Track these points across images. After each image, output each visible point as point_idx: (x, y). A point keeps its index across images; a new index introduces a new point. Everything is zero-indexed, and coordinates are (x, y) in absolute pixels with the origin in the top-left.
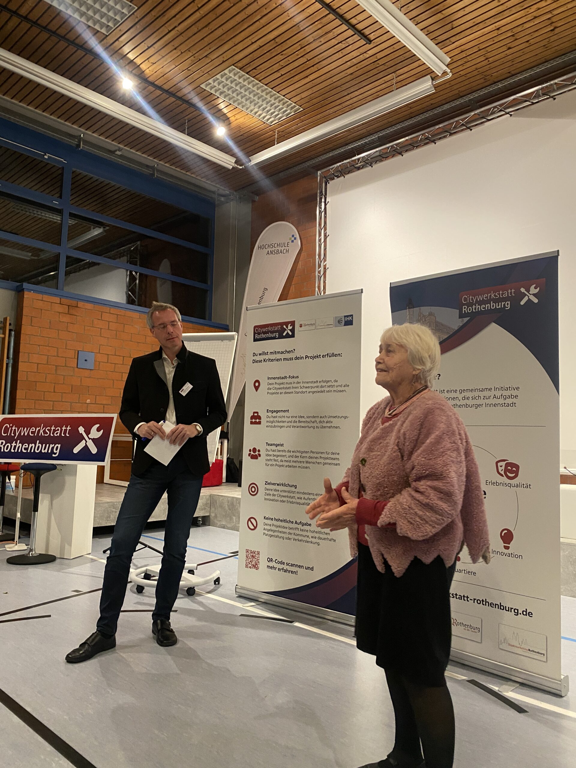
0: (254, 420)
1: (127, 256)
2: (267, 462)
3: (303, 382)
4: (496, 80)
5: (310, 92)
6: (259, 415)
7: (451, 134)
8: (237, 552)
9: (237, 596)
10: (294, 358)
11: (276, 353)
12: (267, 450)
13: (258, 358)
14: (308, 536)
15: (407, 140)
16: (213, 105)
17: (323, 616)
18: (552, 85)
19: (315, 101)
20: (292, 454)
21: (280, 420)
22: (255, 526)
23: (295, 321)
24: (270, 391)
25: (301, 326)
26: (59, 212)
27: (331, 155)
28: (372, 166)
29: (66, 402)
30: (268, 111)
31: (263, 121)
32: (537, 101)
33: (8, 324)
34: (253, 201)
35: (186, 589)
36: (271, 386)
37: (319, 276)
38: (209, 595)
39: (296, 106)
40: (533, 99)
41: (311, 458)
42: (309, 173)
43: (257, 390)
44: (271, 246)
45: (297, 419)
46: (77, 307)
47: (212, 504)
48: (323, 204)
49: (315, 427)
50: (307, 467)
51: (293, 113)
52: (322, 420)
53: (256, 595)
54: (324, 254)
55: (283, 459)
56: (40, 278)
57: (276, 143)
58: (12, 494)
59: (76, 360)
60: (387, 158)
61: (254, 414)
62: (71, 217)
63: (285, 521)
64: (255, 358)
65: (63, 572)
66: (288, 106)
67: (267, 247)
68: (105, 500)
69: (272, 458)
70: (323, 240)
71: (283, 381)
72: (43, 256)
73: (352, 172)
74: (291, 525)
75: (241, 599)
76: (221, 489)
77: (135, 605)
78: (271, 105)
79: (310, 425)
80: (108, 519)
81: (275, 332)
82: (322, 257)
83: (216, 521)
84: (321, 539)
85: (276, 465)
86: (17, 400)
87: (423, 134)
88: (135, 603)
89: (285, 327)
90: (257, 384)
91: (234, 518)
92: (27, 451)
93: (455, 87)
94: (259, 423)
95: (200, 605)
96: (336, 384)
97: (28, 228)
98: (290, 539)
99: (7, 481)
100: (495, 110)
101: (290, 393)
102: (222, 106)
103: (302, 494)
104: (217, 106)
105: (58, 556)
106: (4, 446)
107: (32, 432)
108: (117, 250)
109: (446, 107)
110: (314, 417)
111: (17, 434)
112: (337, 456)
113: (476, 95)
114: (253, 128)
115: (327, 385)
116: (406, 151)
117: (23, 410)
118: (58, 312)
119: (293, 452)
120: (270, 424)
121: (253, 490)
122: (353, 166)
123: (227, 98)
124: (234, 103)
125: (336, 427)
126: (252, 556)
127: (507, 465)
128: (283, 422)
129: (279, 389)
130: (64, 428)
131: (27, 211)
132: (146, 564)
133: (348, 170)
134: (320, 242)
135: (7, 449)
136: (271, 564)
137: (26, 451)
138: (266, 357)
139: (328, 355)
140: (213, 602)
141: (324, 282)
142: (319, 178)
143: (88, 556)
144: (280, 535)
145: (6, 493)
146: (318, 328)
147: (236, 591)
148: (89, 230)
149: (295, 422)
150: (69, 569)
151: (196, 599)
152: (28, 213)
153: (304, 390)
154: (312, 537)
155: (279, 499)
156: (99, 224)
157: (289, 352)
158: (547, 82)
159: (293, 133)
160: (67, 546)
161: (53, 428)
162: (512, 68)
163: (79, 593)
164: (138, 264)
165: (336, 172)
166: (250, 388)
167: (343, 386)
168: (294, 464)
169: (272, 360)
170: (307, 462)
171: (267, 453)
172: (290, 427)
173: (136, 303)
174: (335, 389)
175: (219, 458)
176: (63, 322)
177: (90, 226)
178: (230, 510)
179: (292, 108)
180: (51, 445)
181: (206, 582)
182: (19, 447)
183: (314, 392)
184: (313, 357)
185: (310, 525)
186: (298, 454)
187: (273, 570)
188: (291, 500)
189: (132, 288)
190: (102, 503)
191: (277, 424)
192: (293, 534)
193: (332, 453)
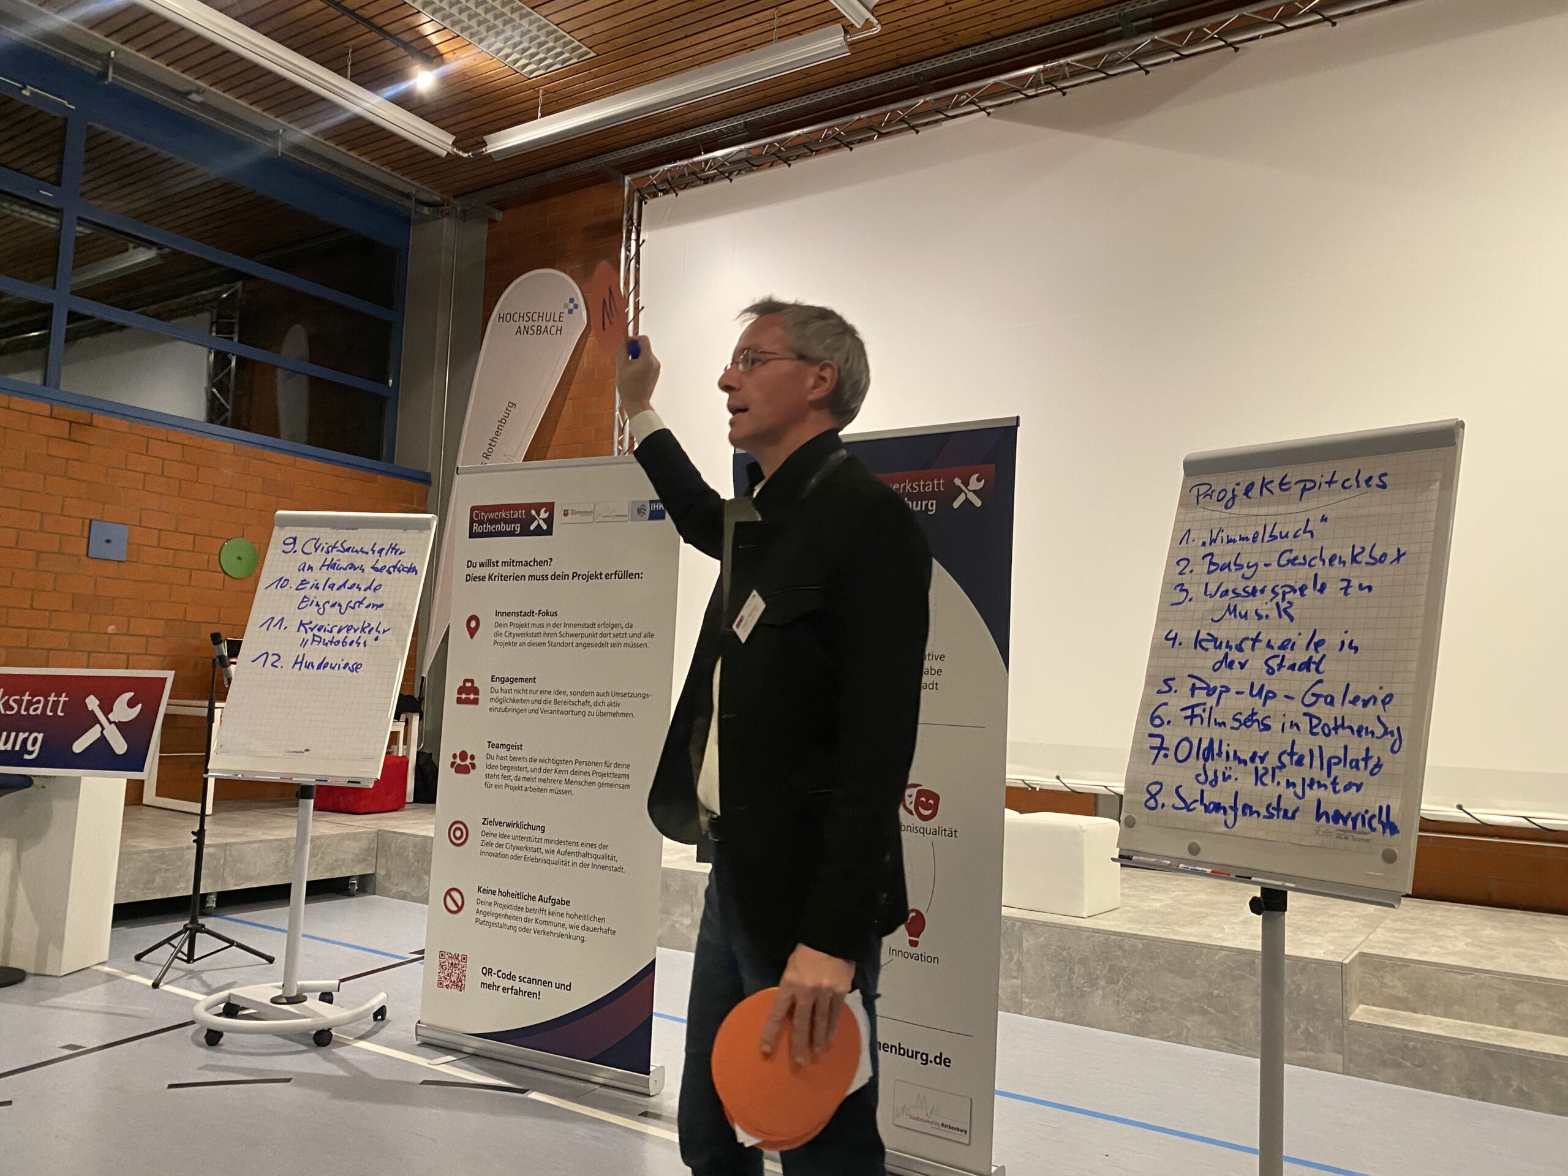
0: (464, 696)
1: (212, 312)
2: (488, 780)
3: (566, 625)
4: (963, 44)
5: (610, 24)
6: (475, 685)
7: (881, 135)
8: (422, 952)
9: (419, 1042)
10: (549, 577)
11: (512, 563)
12: (489, 757)
13: (478, 571)
14: (563, 925)
15: (799, 135)
16: (408, 24)
17: (585, 1076)
18: (1060, 66)
19: (621, 42)
20: (538, 765)
21: (518, 696)
22: (460, 905)
23: (553, 503)
24: (499, 639)
25: (566, 515)
27: (651, 147)
28: (731, 180)
30: (524, 50)
31: (514, 67)
32: (1034, 93)
34: (492, 222)
35: (314, 1032)
36: (502, 630)
38: (362, 1044)
39: (581, 47)
40: (1029, 87)
41: (574, 773)
42: (607, 178)
43: (472, 636)
44: (526, 318)
45: (552, 697)
46: (91, 425)
47: (379, 850)
48: (633, 244)
49: (586, 713)
50: (567, 791)
51: (575, 60)
52: (600, 699)
53: (455, 1039)
55: (521, 774)
57: (539, 114)
59: (86, 540)
60: (760, 167)
61: (464, 684)
62: (80, 223)
63: (519, 895)
64: (471, 571)
65: (40, 1006)
66: (565, 44)
67: (516, 317)
68: (143, 845)
69: (498, 772)
71: (526, 619)
73: (693, 187)
74: (530, 904)
75: (428, 1050)
76: (402, 819)
77: (199, 1071)
78: (532, 40)
79: (576, 708)
81: (515, 521)
83: (387, 884)
84: (588, 929)
85: (506, 786)
87: (829, 128)
88: (200, 1068)
89: (533, 512)
90: (473, 624)
93: (891, 47)
94: (475, 702)
95: (339, 1066)
96: (629, 631)
98: (527, 930)
100: (962, 98)
101: (539, 645)
102: (428, 29)
103: (555, 842)
104: (419, 28)
105: (30, 968)
109: (874, 81)
110: (584, 693)
112: (625, 771)
113: (928, 66)
114: (492, 79)
115: (612, 632)
116: (798, 157)
118: (45, 435)
119: (541, 761)
120: (497, 705)
121: (458, 834)
122: (694, 173)
123: (438, 15)
124: (452, 26)
125: (627, 715)
126: (452, 964)
127: (920, 793)
128: (524, 701)
129: (518, 635)
130: (52, 698)
132: (230, 981)
133: (685, 180)
136: (489, 979)
138: (495, 571)
139: (616, 574)
140: (367, 1057)
142: (626, 189)
143: (100, 968)
144: (508, 922)
146: (601, 519)
147: (417, 1035)
149: (547, 702)
150: (57, 1000)
151: (333, 1053)
153: (568, 640)
154: (571, 927)
155: (510, 852)
156: (149, 244)
157: (540, 563)
158: (1053, 59)
159: (575, 98)
160: (51, 947)
161: (26, 698)
162: (994, 26)
163: (76, 1051)
164: (236, 329)
165: (661, 182)
166: (459, 632)
167: (643, 635)
168: (542, 785)
169: (506, 578)
170: (568, 782)
171: (489, 762)
172: (536, 711)
173: (229, 414)
174: (628, 640)
176: (57, 457)
177: (123, 243)
178: (419, 862)
179: (574, 50)
180: (21, 734)
181: (357, 1018)
183: (586, 646)
184: (589, 577)
185: (568, 903)
186: (550, 766)
187: (494, 992)
188: (533, 855)
189: (220, 380)
190: (136, 853)
191: (510, 705)
192: (534, 921)
193: (617, 765)
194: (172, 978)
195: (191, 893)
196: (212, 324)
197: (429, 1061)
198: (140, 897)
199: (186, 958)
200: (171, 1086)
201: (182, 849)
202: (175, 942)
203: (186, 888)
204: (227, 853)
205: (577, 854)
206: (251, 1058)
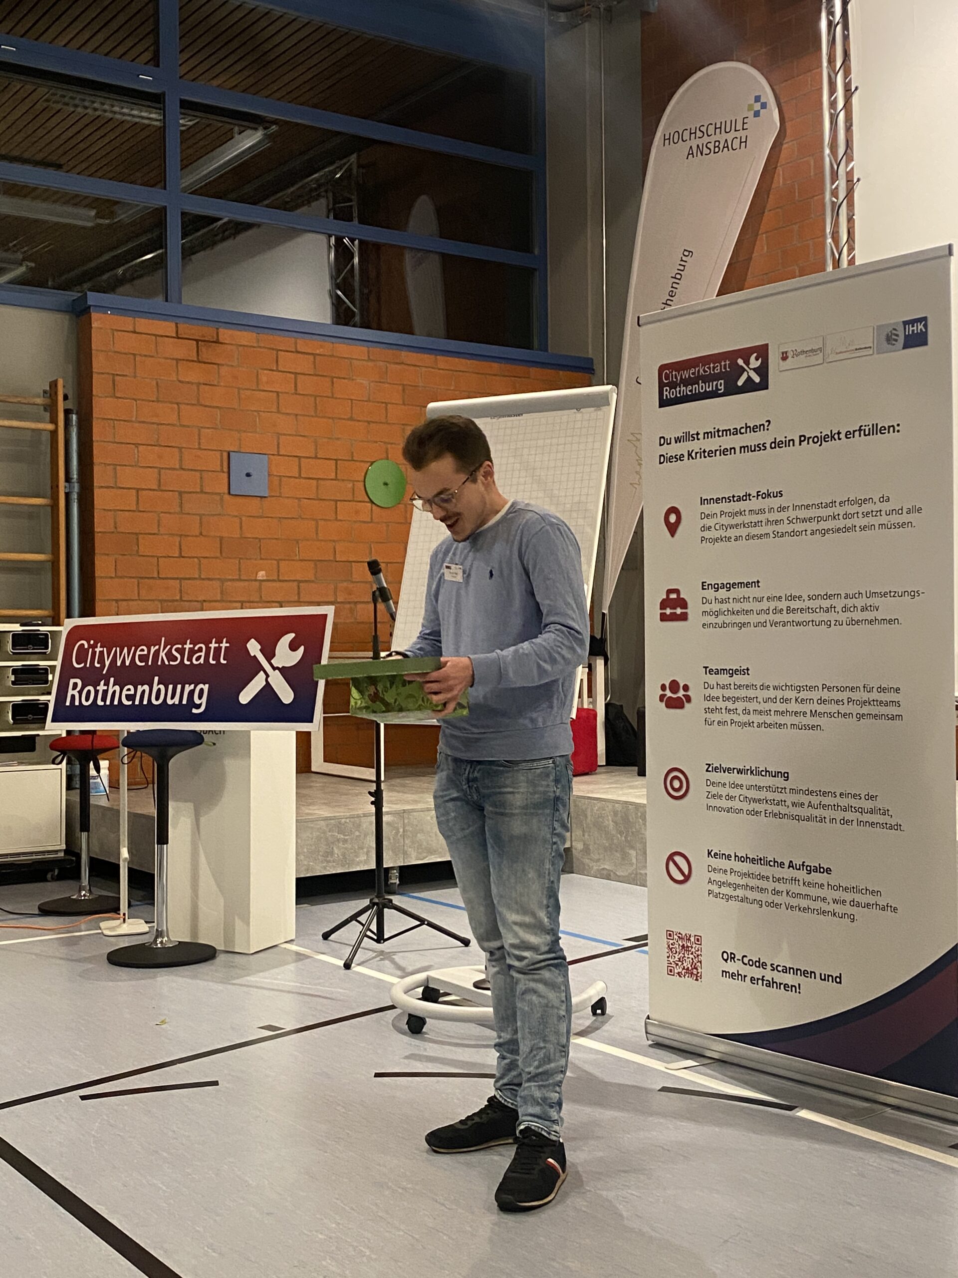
0: (668, 611)
1: (328, 199)
2: (708, 715)
3: (795, 507)
6: (682, 596)
8: (645, 937)
9: (651, 1043)
10: (768, 446)
11: (718, 433)
12: (707, 686)
13: (673, 450)
14: (824, 899)
20: (772, 693)
21: (737, 607)
22: (686, 873)
23: (767, 346)
24: (707, 534)
25: (784, 357)
26: (155, 100)
29: (209, 579)
33: (60, 398)
34: (646, 14)
36: (711, 522)
37: (833, 203)
38: (584, 1041)
41: (822, 701)
43: (673, 534)
44: (699, 134)
45: (783, 605)
46: (217, 342)
49: (833, 623)
50: (813, 726)
52: (850, 602)
53: (696, 1041)
54: (847, 141)
55: (752, 706)
56: (120, 271)
58: (104, 802)
59: (226, 475)
61: (668, 596)
62: (183, 111)
63: (762, 861)
64: (665, 449)
65: (235, 984)
67: (686, 136)
68: (318, 812)
69: (721, 704)
70: (840, 104)
71: (742, 505)
72: (123, 216)
74: (778, 872)
75: (663, 1053)
76: (597, 783)
77: (406, 1061)
79: (817, 617)
80: (329, 859)
81: (716, 377)
82: (841, 150)
83: (586, 861)
84: (858, 905)
85: (732, 722)
86: (98, 582)
88: (407, 1057)
89: (740, 362)
90: (673, 518)
91: (633, 853)
92: (134, 702)
94: (684, 617)
96: (886, 507)
97: (82, 146)
98: (777, 905)
99: (93, 772)
101: (760, 537)
103: (804, 793)
105: (220, 947)
106: (80, 693)
107: (141, 658)
108: (300, 184)
110: (829, 596)
111: (107, 663)
112: (892, 697)
115: (860, 510)
117: (114, 602)
118: (173, 359)
119: (775, 688)
120: (711, 619)
121: (676, 784)
125: (890, 621)
126: (683, 946)
128: (747, 612)
129: (732, 527)
130: (213, 645)
131: (76, 106)
132: (426, 964)
134: (835, 109)
135: (87, 700)
136: (732, 967)
137: (130, 703)
138: (695, 446)
139: (860, 430)
140: (593, 1056)
141: (850, 220)
143: (287, 946)
144: (751, 895)
145: (92, 801)
146: (832, 358)
147: (647, 1033)
148: (227, 137)
149: (777, 611)
150: (248, 978)
152: (79, 110)
153: (800, 527)
154: (835, 901)
155: (745, 806)
156: (253, 121)
157: (754, 429)
160: (239, 924)
161: (188, 646)
163: (275, 1033)
164: (355, 214)
166: (655, 530)
167: (905, 510)
168: (780, 719)
169: (711, 453)
170: (814, 714)
171: (708, 692)
172: (763, 624)
173: (357, 318)
174: (884, 519)
175: (586, 706)
176: (188, 383)
177: (228, 127)
178: (621, 833)
180: (187, 686)
182: (114, 692)
183: (825, 532)
184: (821, 440)
185: (828, 871)
186: (790, 694)
187: (738, 982)
188: (776, 809)
189: (344, 279)
190: (312, 821)
191: (729, 619)
192: (785, 894)
193: (882, 690)
194: (362, 960)
195: (373, 866)
196: (329, 211)
197: (666, 1065)
198: (319, 871)
199: (375, 937)
200: (377, 1075)
201: (358, 816)
202: (363, 918)
203: (366, 862)
204: (406, 821)
205: (836, 807)
206: (459, 1050)
